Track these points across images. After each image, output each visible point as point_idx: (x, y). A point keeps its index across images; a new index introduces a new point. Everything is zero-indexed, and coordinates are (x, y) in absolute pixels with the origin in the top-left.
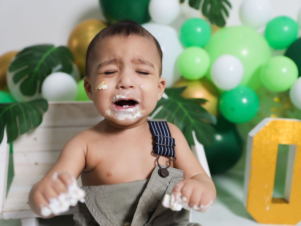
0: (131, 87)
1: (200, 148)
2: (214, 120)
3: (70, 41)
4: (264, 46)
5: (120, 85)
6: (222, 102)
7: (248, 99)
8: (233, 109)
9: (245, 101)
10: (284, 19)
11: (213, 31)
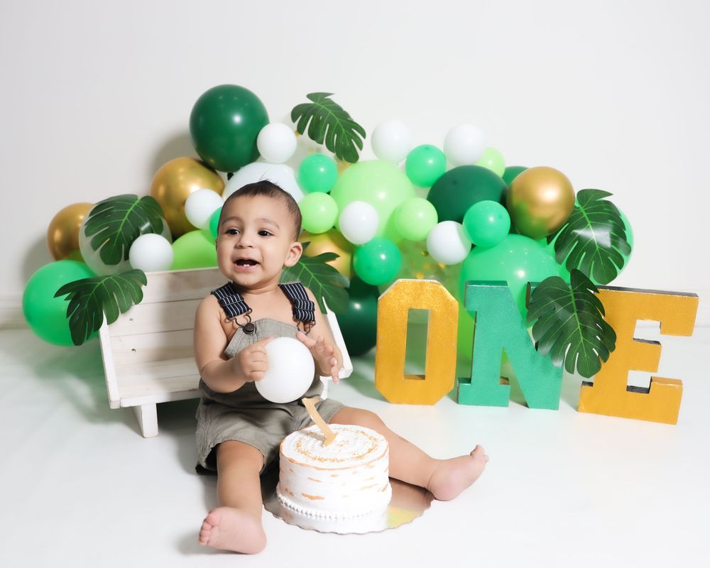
0: (251, 247)
1: (331, 316)
2: (348, 282)
3: (155, 188)
4: (405, 185)
5: (239, 244)
6: (355, 259)
7: (387, 254)
8: (369, 268)
9: (383, 257)
10: (427, 148)
11: (341, 169)
